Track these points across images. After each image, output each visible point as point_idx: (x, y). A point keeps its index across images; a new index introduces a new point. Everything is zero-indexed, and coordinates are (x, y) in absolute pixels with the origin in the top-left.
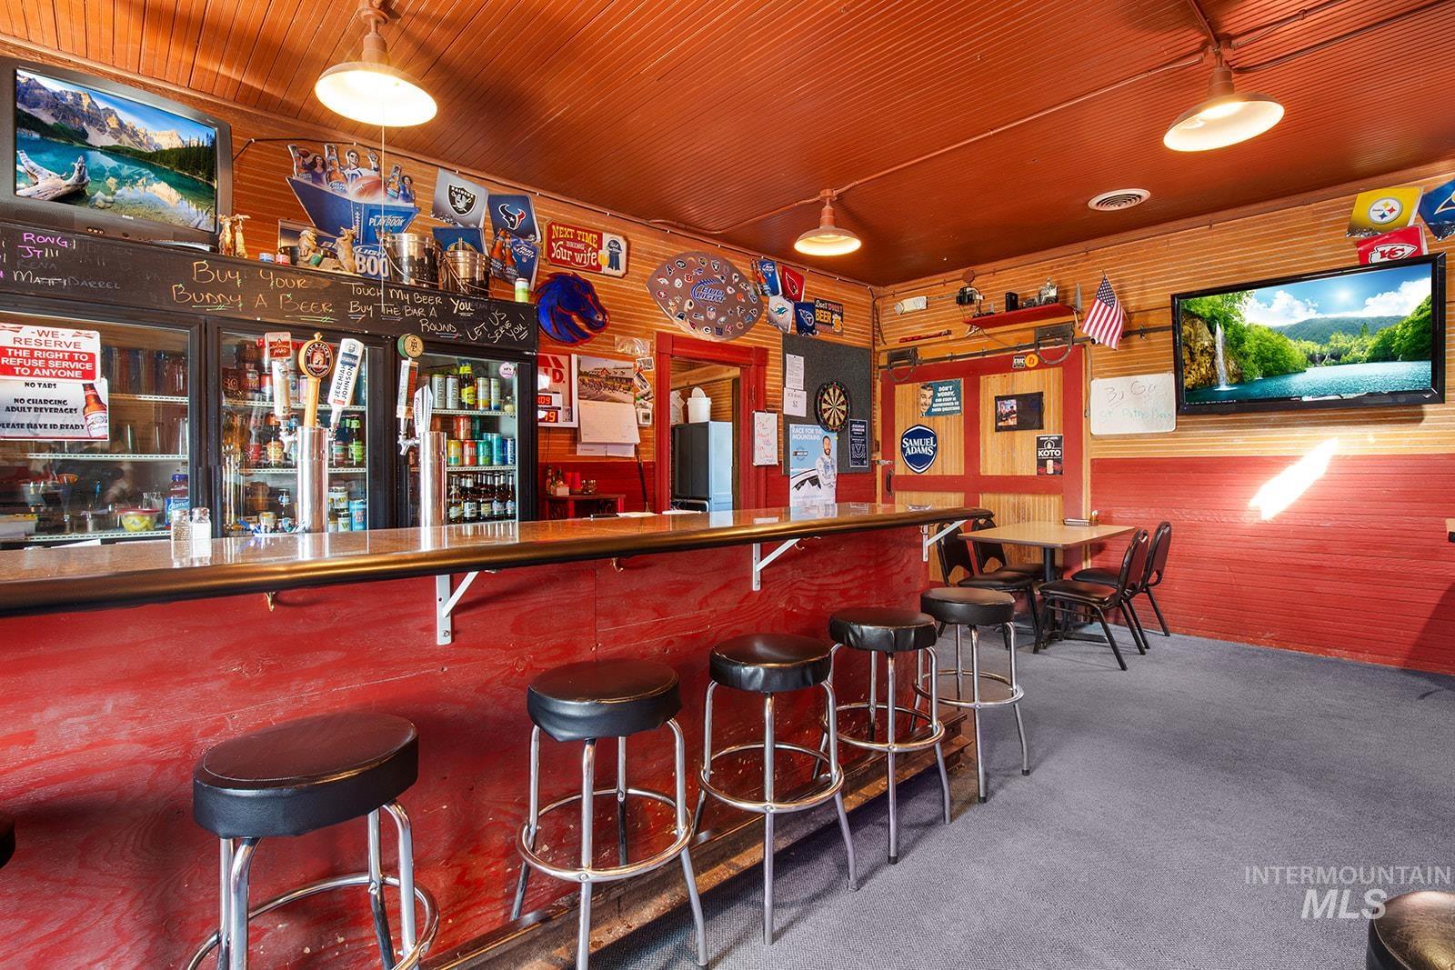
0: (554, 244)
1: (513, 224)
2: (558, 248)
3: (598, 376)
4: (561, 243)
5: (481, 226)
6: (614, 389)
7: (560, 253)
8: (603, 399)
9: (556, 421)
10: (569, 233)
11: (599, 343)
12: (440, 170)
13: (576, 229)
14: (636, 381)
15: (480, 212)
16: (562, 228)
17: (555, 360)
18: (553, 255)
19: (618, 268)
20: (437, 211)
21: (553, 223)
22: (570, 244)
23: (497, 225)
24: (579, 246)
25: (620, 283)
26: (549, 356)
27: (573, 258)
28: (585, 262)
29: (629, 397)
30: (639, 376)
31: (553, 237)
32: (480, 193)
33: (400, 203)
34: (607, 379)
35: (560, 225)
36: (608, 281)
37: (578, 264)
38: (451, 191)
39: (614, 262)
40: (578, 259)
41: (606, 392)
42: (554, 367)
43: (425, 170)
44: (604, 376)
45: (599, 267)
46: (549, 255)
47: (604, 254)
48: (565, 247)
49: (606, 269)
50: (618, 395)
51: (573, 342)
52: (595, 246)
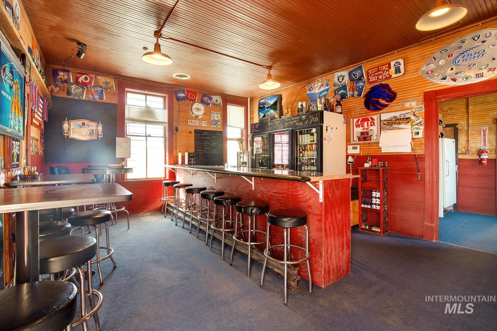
0: (370, 77)
1: (356, 77)
2: (372, 77)
3: (391, 120)
4: (373, 75)
5: (346, 83)
6: (399, 123)
7: (372, 79)
8: (394, 129)
9: (371, 140)
10: (376, 70)
11: (392, 106)
12: (335, 73)
13: (378, 67)
14: (413, 118)
15: (347, 78)
16: (372, 70)
17: (372, 119)
18: (370, 81)
19: (400, 72)
20: (335, 85)
21: (369, 70)
22: (377, 74)
23: (351, 80)
24: (380, 73)
25: (403, 78)
26: (369, 117)
27: (378, 78)
28: (384, 77)
29: (409, 126)
30: (415, 115)
31: (369, 75)
32: (345, 73)
33: (326, 88)
34: (396, 120)
35: (372, 69)
36: (397, 79)
37: (381, 79)
38: (338, 77)
39: (398, 70)
40: (380, 77)
41: (396, 126)
42: (371, 121)
43: (332, 75)
44: (395, 119)
45: (390, 76)
46: (368, 81)
47: (393, 69)
48: (374, 76)
49: (394, 76)
50: (401, 126)
51: (379, 109)
52: (388, 69)
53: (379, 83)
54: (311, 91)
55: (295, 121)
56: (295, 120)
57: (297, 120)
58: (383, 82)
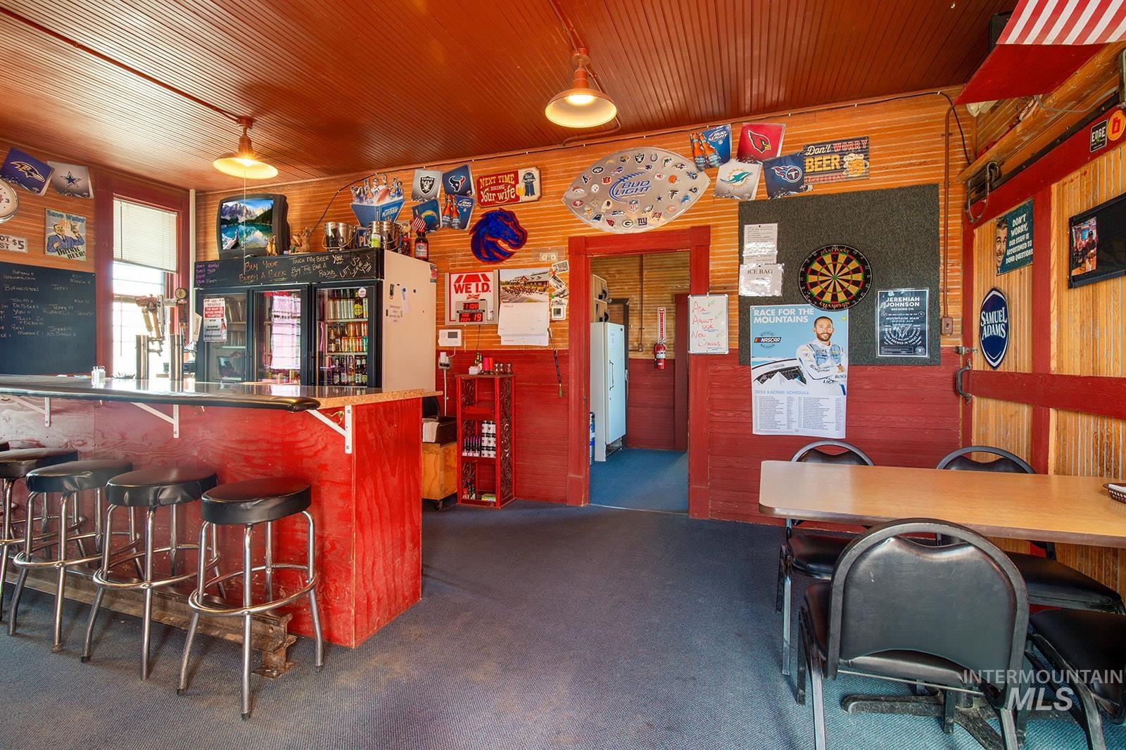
0: (482, 192)
1: (457, 188)
2: (486, 194)
3: (518, 283)
4: (487, 189)
5: (438, 196)
6: (531, 291)
7: (487, 197)
8: (522, 300)
9: (482, 320)
10: (492, 181)
11: (520, 257)
12: (416, 170)
13: (497, 175)
14: (552, 282)
15: (438, 187)
16: (487, 179)
17: (484, 276)
18: (482, 201)
19: (533, 193)
20: (414, 196)
21: (481, 177)
22: (493, 188)
23: (448, 191)
24: (501, 187)
25: (539, 205)
26: (479, 274)
27: (496, 198)
28: (506, 198)
29: (545, 297)
30: (554, 278)
31: (481, 187)
32: (436, 175)
33: (396, 199)
34: (525, 284)
35: (485, 177)
36: (527, 206)
37: (501, 200)
38: (421, 181)
39: (529, 190)
40: (501, 197)
41: (524, 295)
42: (483, 281)
43: (409, 173)
44: (523, 282)
45: (517, 198)
46: (479, 201)
47: (521, 186)
48: (490, 192)
49: (523, 198)
50: (534, 296)
51: (498, 260)
52: (513, 183)
53: (497, 208)
54: (361, 200)
55: (318, 267)
56: (317, 264)
57: (322, 263)
58: (506, 208)
